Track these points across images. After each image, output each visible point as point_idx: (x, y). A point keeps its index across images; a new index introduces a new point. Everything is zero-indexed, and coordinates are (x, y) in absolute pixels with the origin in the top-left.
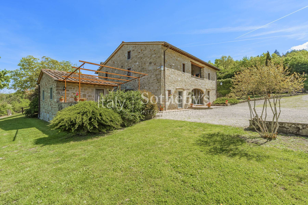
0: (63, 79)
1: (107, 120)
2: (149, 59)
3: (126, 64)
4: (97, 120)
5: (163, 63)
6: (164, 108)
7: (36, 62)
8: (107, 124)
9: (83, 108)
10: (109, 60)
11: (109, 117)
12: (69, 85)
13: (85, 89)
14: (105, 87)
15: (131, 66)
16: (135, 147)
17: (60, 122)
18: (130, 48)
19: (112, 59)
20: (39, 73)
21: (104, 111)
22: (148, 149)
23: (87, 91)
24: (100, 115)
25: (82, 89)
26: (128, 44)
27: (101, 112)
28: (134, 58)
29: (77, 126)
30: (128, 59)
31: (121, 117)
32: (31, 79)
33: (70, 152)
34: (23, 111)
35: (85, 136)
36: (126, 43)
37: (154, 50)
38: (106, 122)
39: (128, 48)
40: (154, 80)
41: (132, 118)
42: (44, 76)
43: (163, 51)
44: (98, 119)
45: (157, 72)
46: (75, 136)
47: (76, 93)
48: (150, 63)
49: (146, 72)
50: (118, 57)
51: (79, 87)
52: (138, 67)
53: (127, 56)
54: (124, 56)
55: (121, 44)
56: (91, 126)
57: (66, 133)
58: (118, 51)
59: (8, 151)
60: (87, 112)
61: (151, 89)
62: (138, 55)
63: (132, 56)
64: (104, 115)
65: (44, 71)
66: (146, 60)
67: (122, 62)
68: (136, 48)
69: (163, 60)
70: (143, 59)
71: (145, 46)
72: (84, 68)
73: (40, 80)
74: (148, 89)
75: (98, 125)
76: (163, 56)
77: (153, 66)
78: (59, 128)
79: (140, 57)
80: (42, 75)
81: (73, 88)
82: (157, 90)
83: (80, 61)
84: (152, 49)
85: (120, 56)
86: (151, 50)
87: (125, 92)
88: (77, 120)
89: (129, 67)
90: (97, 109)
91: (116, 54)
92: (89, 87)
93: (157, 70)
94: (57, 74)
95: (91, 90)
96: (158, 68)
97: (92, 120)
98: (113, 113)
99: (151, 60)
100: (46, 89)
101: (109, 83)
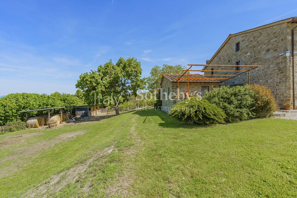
0: (176, 80)
1: (210, 113)
2: (265, 46)
3: (234, 57)
4: (201, 113)
5: (289, 47)
6: (292, 107)
7: (159, 69)
8: (211, 117)
9: (191, 103)
10: (214, 57)
11: (212, 111)
12: (181, 85)
13: (192, 87)
14: (210, 84)
15: (240, 58)
16: (238, 141)
17: (175, 112)
18: (239, 39)
19: (218, 55)
20: (161, 77)
21: (208, 106)
22: (252, 146)
23: (194, 88)
24: (205, 109)
25: (190, 87)
26: (236, 35)
27: (205, 106)
28: (244, 49)
29: (186, 116)
30: (236, 51)
31: (225, 112)
32: (157, 82)
33: (182, 134)
34: (152, 105)
35: (192, 125)
36: (233, 35)
37: (275, 33)
38: (209, 115)
39: (237, 39)
40: (274, 70)
41: (237, 114)
42: (164, 79)
43: (289, 31)
44: (203, 112)
45: (280, 60)
46: (185, 124)
47: (185, 90)
48: (268, 50)
49: (261, 62)
50: (224, 52)
51: (188, 85)
52: (250, 58)
53: (235, 49)
54: (232, 49)
55: (228, 38)
56: (196, 117)
57: (179, 121)
58: (224, 45)
59: (149, 127)
60: (193, 106)
61: (269, 82)
62: (250, 44)
63: (241, 47)
64: (208, 109)
65: (164, 76)
66: (261, 47)
67: (229, 56)
68: (246, 37)
69: (290, 42)
70: (256, 48)
71: (260, 31)
72: (192, 70)
73: (162, 82)
74: (264, 82)
75: (202, 117)
76: (290, 38)
77: (271, 53)
78: (174, 117)
79: (252, 46)
80: (163, 79)
81: (183, 86)
82: (280, 82)
83: (188, 65)
84: (270, 32)
85: (227, 50)
86: (269, 34)
87: (229, 88)
88: (186, 112)
89: (238, 60)
90: (202, 104)
91: (223, 49)
92: (196, 85)
93: (278, 57)
94: (172, 77)
95: (197, 88)
96: (280, 55)
97: (198, 112)
98: (217, 108)
99: (268, 47)
100: (166, 89)
101: (214, 80)
